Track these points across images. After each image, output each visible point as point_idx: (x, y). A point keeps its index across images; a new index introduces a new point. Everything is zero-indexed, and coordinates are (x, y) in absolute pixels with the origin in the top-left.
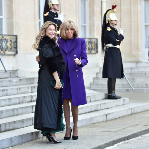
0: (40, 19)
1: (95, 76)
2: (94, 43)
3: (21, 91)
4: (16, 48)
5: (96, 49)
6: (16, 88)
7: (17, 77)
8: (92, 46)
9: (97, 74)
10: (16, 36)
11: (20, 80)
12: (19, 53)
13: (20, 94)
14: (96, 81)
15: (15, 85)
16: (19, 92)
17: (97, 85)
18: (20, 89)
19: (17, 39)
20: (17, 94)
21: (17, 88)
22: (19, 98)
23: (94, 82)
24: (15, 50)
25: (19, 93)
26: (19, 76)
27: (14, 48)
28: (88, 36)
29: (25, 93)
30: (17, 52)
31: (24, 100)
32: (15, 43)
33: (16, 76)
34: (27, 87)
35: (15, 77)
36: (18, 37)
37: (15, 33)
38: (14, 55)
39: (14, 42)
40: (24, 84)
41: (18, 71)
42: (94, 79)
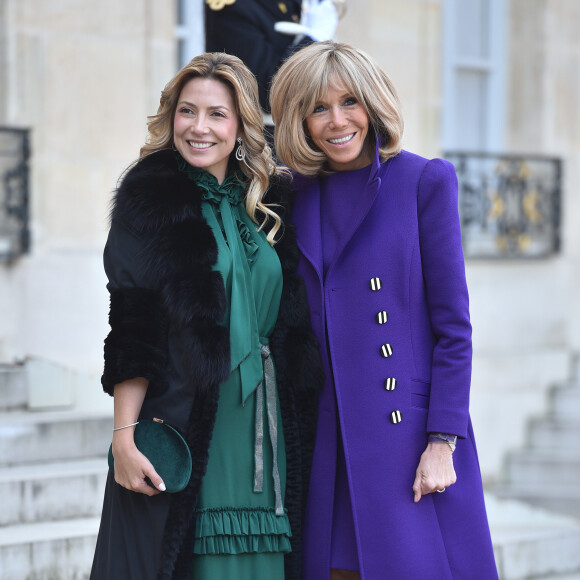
0: (180, 18)
1: (536, 404)
2: (540, 188)
3: (44, 502)
4: (21, 212)
5: (548, 228)
6: (12, 484)
7: (25, 407)
8: (522, 211)
9: (553, 392)
10: (23, 135)
11: (44, 428)
12: (39, 248)
13: (39, 519)
14: (544, 440)
15: (11, 465)
16: (31, 506)
17: (551, 464)
18: (37, 489)
19: (26, 151)
20: (22, 520)
21: (23, 485)
22: (30, 548)
23: (529, 446)
24: (14, 224)
25: (30, 515)
26: (33, 404)
27: (10, 211)
28: (498, 141)
29: (71, 517)
30: (24, 243)
31: (63, 561)
32: (15, 183)
33: (16, 400)
34: (82, 477)
35: (9, 409)
36: (36, 141)
37: (15, 117)
38: (11, 260)
39: (9, 176)
40: (65, 459)
41: (31, 368)
42: (532, 425)
